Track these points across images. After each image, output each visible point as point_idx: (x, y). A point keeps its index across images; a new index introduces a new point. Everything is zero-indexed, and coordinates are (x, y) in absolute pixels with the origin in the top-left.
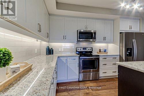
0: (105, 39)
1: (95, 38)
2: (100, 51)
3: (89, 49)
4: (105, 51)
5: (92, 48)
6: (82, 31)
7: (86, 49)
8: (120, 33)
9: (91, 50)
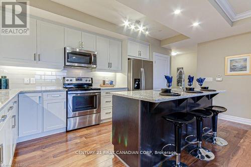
0: (110, 65)
1: (95, 63)
2: (104, 84)
3: (86, 81)
4: (112, 83)
5: (92, 79)
6: (78, 50)
7: (81, 80)
8: (129, 59)
9: (91, 82)
